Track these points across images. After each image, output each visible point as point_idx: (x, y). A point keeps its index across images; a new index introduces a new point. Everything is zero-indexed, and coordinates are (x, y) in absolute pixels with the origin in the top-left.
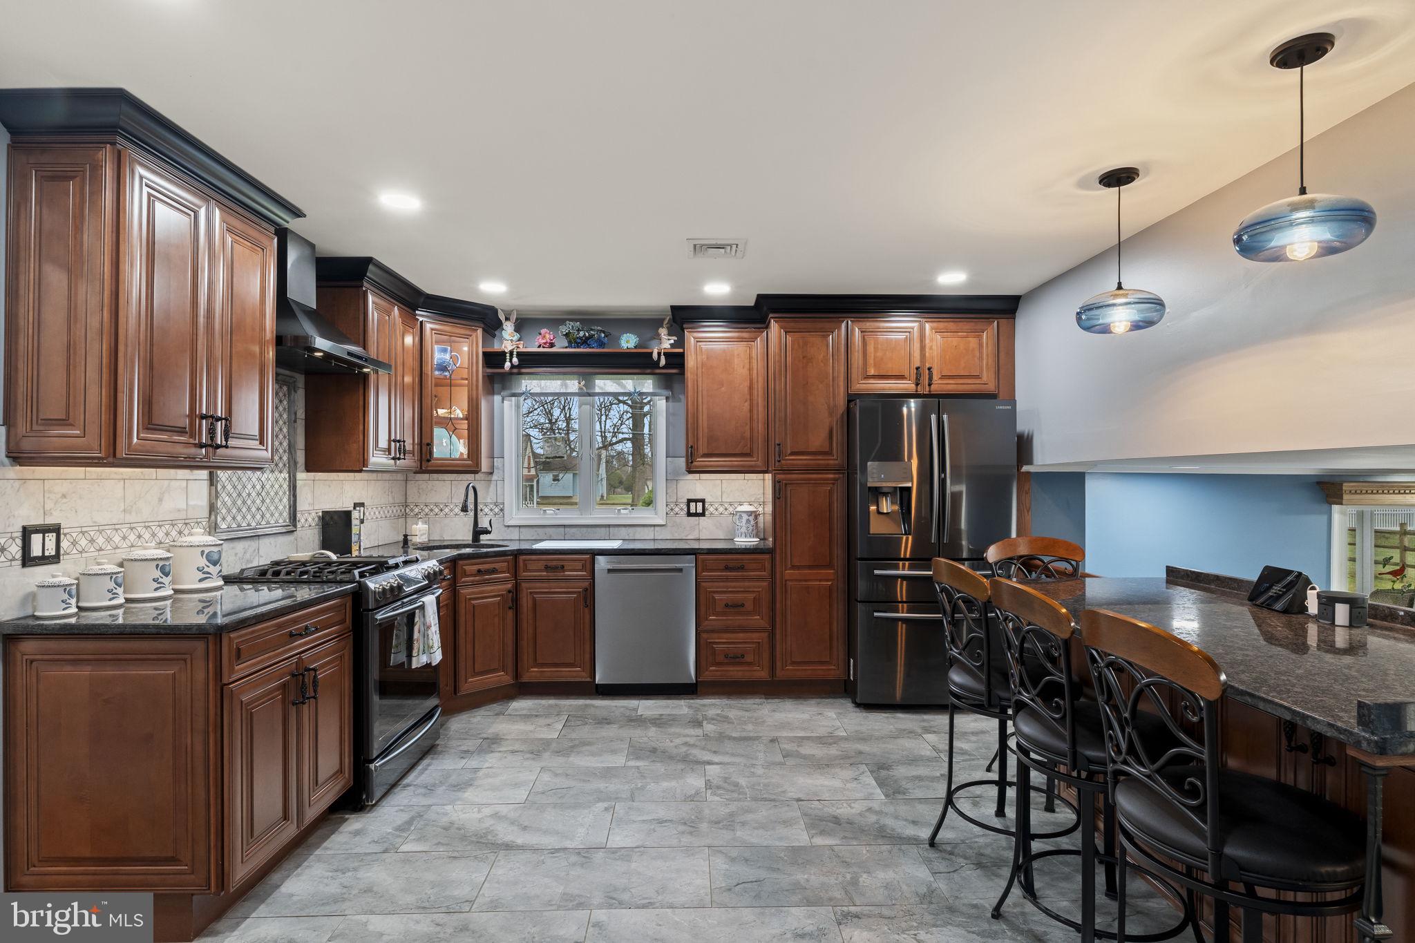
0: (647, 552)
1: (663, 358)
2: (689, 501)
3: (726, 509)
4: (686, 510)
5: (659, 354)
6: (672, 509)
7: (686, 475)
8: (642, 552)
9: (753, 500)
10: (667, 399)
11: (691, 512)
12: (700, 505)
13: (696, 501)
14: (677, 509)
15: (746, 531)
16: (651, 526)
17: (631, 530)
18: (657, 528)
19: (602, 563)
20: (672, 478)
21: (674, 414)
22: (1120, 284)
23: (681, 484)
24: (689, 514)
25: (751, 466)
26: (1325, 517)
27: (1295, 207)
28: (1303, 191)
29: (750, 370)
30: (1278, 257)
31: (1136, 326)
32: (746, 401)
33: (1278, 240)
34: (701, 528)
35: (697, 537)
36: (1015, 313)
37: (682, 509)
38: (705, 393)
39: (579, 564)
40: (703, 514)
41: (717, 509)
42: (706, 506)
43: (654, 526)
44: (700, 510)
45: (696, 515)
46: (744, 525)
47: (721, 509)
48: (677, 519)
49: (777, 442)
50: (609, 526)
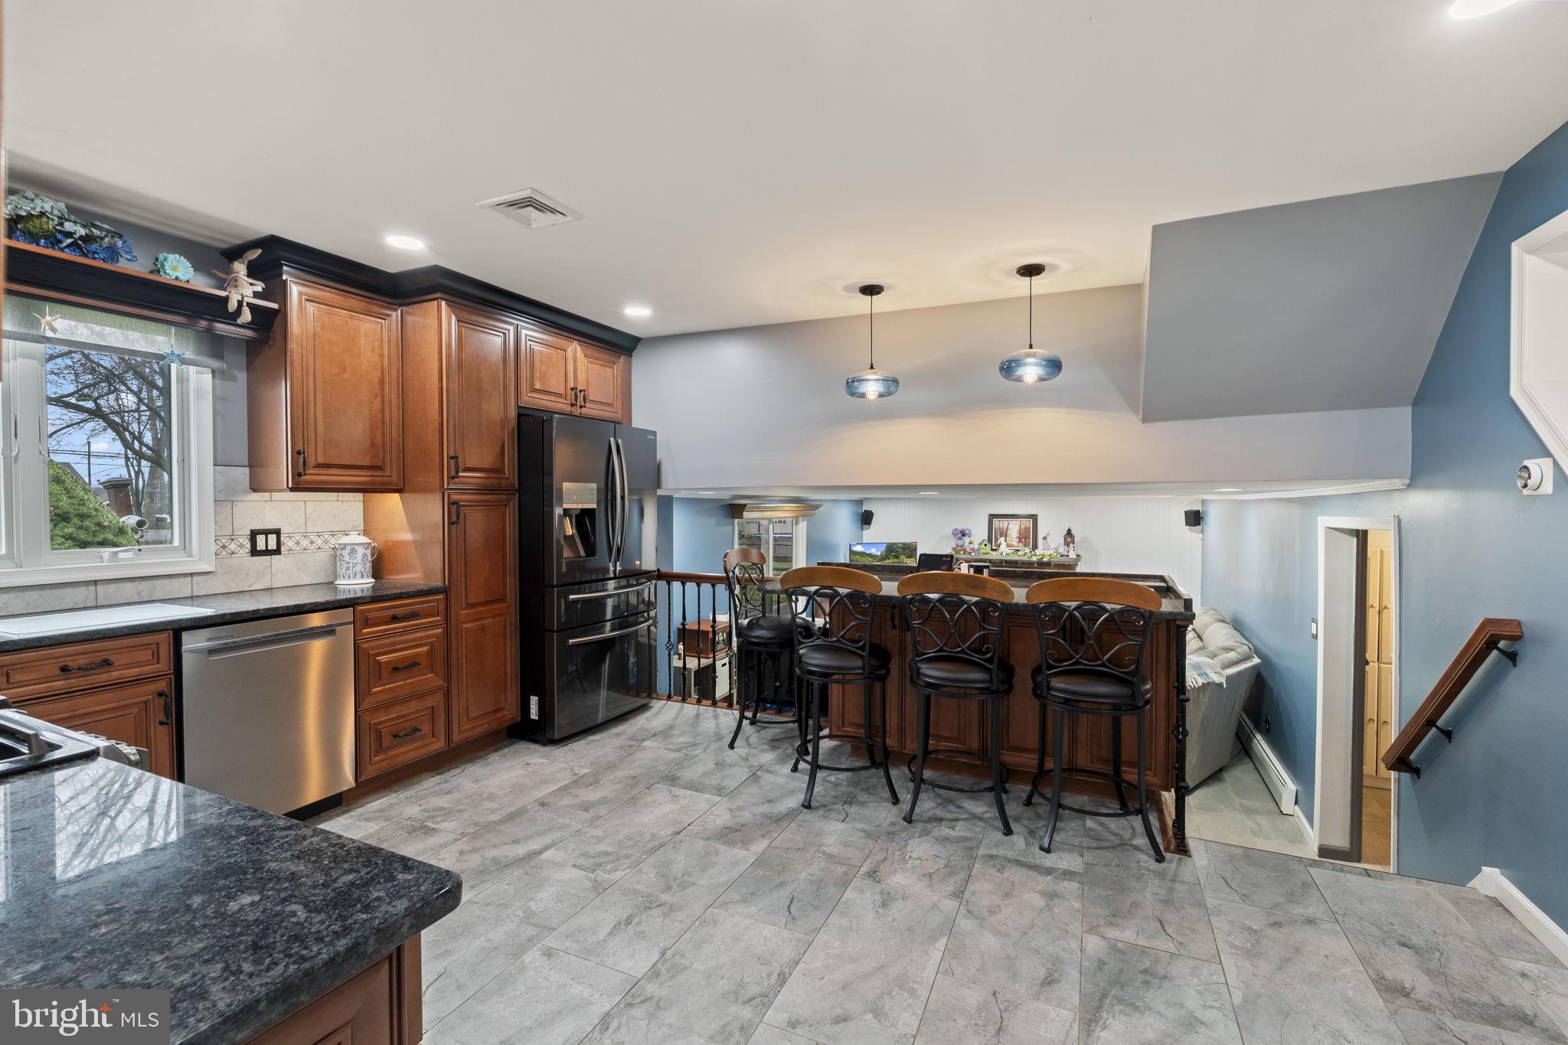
0: (281, 612)
1: (246, 311)
2: (254, 534)
3: (312, 542)
4: (248, 546)
5: (240, 303)
6: (224, 547)
7: (248, 493)
8: (271, 613)
9: (349, 528)
10: (213, 372)
11: (259, 548)
12: (272, 538)
13: (266, 533)
14: (233, 546)
15: (363, 570)
16: (185, 575)
17: (143, 585)
18: (196, 579)
19: (191, 642)
20: (224, 498)
21: (223, 399)
22: (872, 364)
23: (239, 508)
24: (254, 552)
25: (383, 483)
26: (731, 527)
27: (1028, 356)
28: (1031, 347)
29: (381, 355)
30: (1019, 379)
31: (881, 395)
32: (376, 397)
33: (1020, 371)
34: (274, 570)
35: (267, 585)
36: (632, 352)
37: (241, 546)
38: (319, 375)
39: (146, 655)
40: (278, 551)
41: (298, 543)
42: (282, 539)
43: (192, 575)
44: (272, 545)
45: (267, 552)
46: (359, 561)
47: (305, 543)
48: (234, 561)
49: (452, 454)
50: (96, 582)
